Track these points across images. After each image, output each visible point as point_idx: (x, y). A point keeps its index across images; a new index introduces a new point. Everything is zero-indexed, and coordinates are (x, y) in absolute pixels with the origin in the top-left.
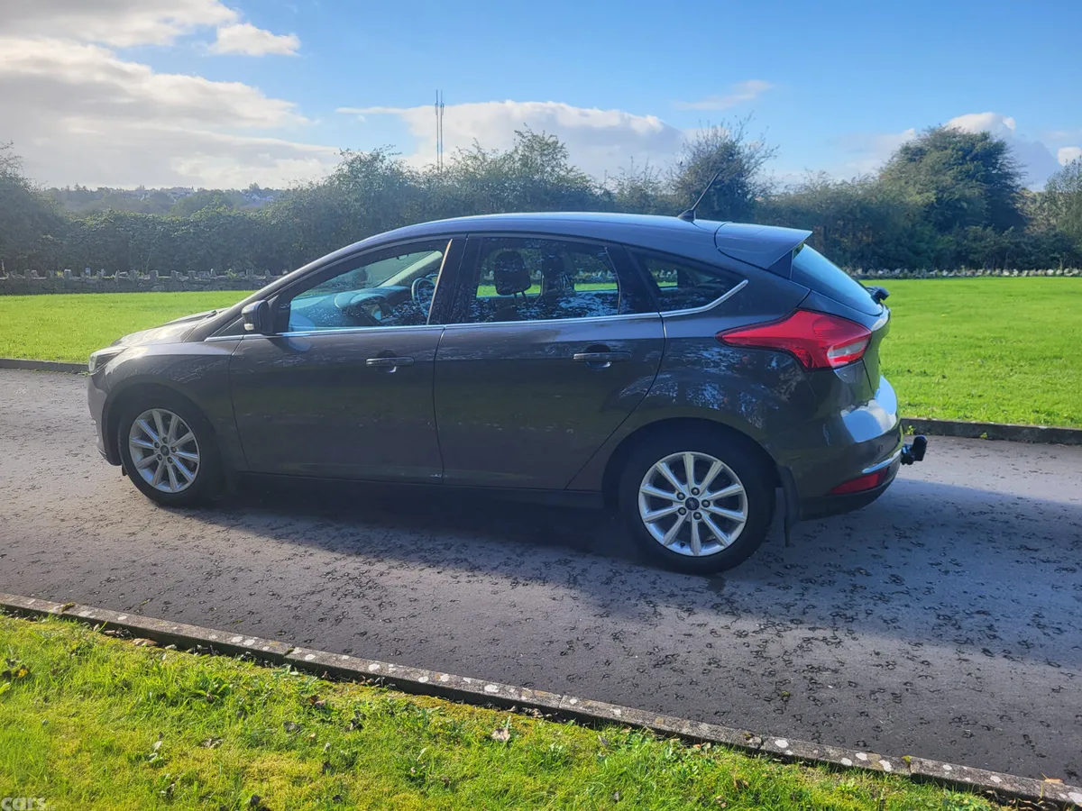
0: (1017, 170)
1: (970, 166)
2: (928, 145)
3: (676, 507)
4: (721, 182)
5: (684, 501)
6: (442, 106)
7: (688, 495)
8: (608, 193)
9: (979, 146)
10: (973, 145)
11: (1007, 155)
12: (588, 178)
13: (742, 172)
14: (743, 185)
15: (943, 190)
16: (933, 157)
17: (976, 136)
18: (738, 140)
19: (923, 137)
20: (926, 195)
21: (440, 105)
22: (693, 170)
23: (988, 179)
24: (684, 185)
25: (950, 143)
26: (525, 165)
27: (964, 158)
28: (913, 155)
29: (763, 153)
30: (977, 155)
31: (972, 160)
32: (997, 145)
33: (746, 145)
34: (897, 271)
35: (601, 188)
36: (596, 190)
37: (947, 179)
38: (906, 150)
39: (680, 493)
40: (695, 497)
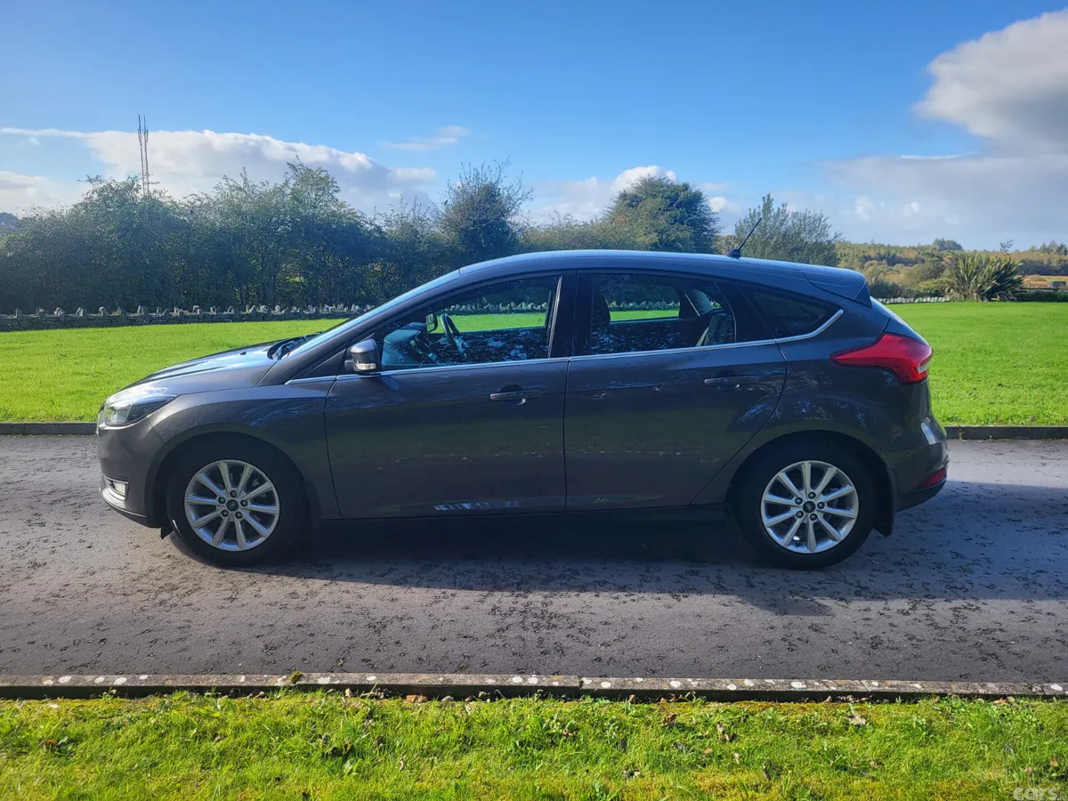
0: (712, 216)
1: (678, 212)
2: (641, 193)
3: (793, 512)
4: (485, 221)
5: (802, 505)
6: (146, 132)
7: (805, 500)
8: (378, 229)
9: (682, 195)
10: (677, 194)
11: (703, 203)
12: (359, 214)
13: (504, 212)
14: (504, 224)
15: (661, 233)
16: (650, 204)
17: (678, 186)
18: (497, 182)
19: (635, 186)
20: (651, 236)
21: (143, 131)
22: (458, 209)
23: (693, 224)
24: (449, 223)
25: (659, 192)
26: (295, 198)
27: (671, 205)
28: (630, 201)
29: (520, 196)
30: (680, 203)
31: (678, 207)
32: (695, 194)
33: (504, 187)
34: (644, 303)
35: (371, 224)
36: (367, 225)
37: (663, 221)
38: (624, 196)
39: (798, 498)
40: (812, 500)
